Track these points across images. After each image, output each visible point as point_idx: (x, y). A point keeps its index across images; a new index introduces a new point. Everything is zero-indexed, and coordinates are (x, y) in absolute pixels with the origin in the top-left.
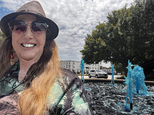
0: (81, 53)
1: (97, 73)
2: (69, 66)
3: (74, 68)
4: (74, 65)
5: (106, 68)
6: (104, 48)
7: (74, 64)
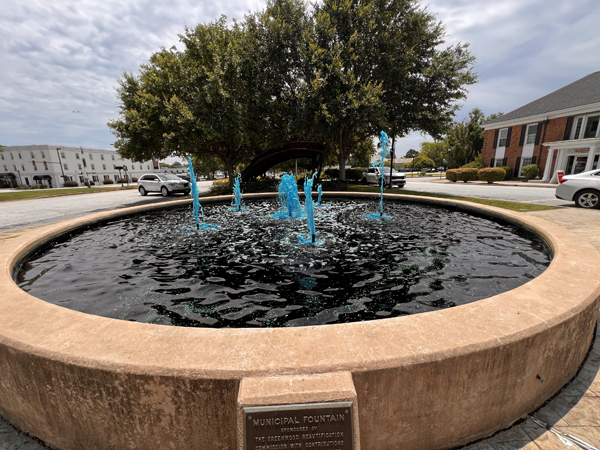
0: (113, 130)
1: (163, 182)
2: (45, 163)
3: (66, 168)
4: (63, 161)
5: (168, 166)
6: (188, 124)
7: (63, 157)
